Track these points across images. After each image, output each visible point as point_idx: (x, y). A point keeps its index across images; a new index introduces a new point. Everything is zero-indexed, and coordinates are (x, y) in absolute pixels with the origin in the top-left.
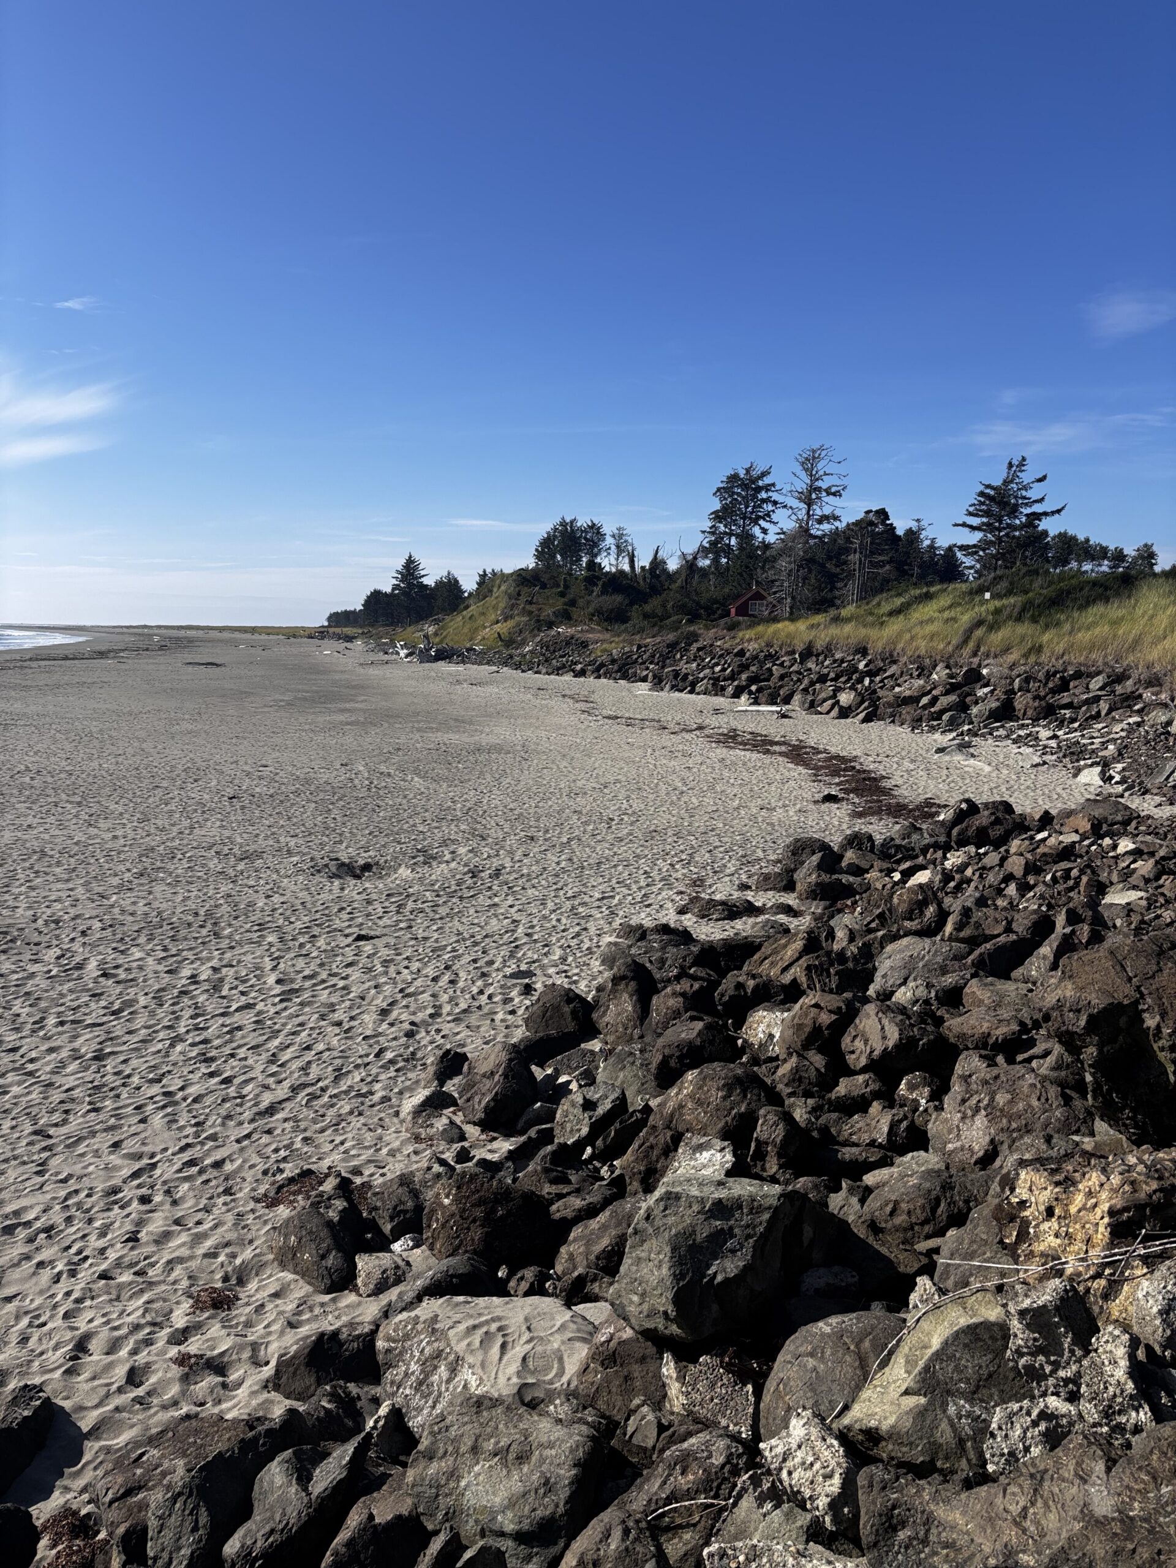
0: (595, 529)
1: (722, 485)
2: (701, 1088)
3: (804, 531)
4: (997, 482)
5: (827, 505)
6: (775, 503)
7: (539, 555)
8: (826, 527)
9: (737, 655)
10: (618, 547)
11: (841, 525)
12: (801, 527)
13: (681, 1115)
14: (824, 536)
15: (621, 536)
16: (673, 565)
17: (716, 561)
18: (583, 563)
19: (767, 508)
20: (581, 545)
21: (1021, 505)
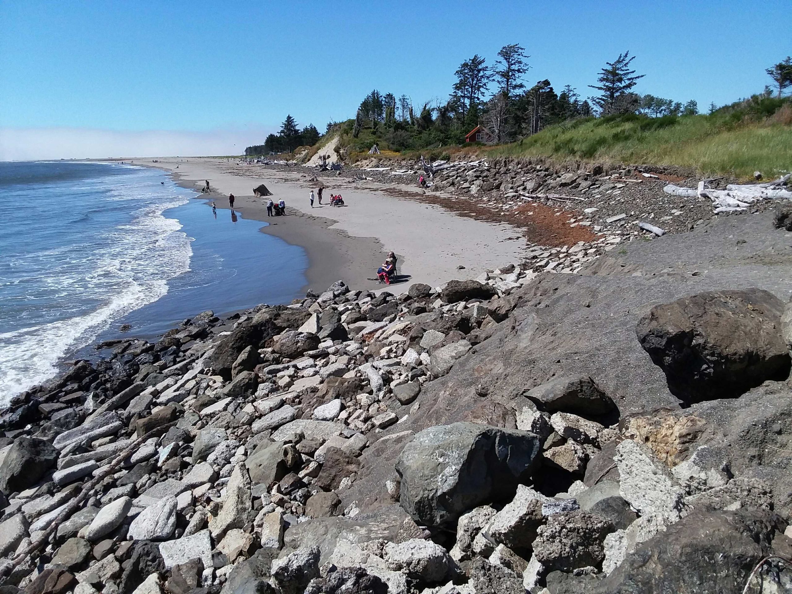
0: (390, 96)
1: (459, 69)
3: (505, 94)
4: (612, 62)
5: (519, 79)
6: (488, 78)
7: (360, 112)
8: (518, 91)
10: (403, 106)
11: (526, 90)
12: (504, 92)
15: (404, 99)
18: (384, 115)
19: (484, 81)
20: (382, 105)
21: (625, 74)
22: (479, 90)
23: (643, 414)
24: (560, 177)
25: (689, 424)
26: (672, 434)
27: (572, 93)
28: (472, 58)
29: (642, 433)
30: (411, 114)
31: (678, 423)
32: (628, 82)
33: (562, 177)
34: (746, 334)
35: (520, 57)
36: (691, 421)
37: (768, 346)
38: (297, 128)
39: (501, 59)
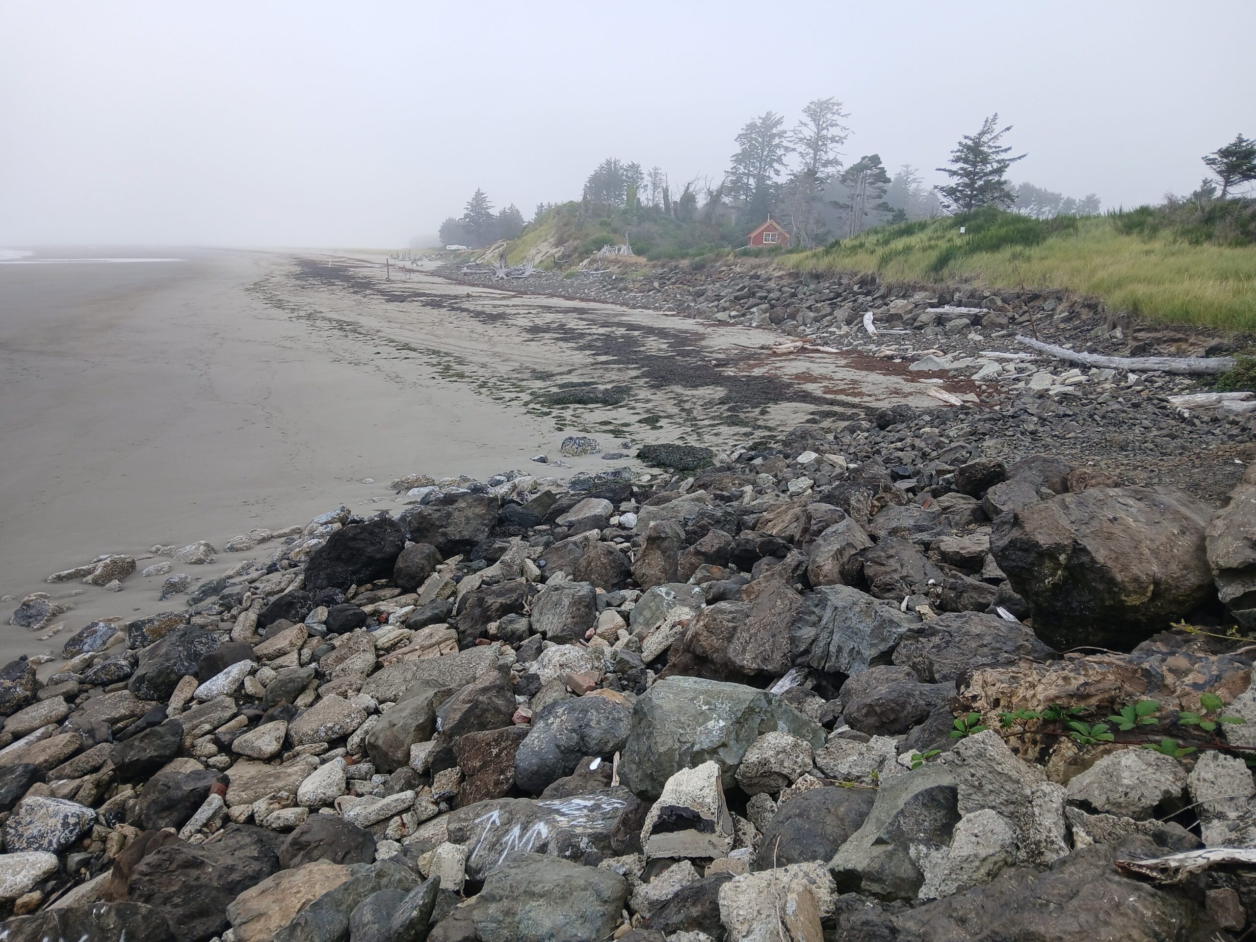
0: (634, 168)
1: (742, 132)
2: (715, 620)
3: (811, 173)
4: (973, 134)
5: (832, 151)
6: (787, 149)
7: (587, 190)
8: (830, 170)
9: (751, 278)
10: (654, 184)
11: (842, 169)
12: (809, 170)
13: (699, 641)
14: (828, 177)
15: (656, 174)
16: (701, 201)
17: (736, 198)
18: (625, 197)
19: (780, 152)
20: (623, 181)
21: (993, 153)
22: (771, 166)
23: (993, 666)
24: (887, 305)
25: (1060, 682)
26: (1034, 696)
27: (912, 177)
28: (763, 115)
29: (989, 693)
30: (666, 197)
31: (1043, 681)
32: (995, 165)
33: (892, 305)
34: (1152, 551)
35: (836, 117)
36: (1065, 679)
37: (1185, 572)
38: (491, 211)
39: (807, 120)
